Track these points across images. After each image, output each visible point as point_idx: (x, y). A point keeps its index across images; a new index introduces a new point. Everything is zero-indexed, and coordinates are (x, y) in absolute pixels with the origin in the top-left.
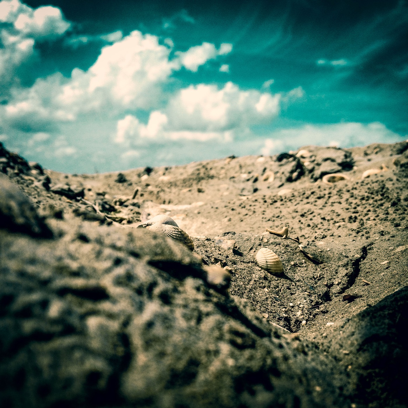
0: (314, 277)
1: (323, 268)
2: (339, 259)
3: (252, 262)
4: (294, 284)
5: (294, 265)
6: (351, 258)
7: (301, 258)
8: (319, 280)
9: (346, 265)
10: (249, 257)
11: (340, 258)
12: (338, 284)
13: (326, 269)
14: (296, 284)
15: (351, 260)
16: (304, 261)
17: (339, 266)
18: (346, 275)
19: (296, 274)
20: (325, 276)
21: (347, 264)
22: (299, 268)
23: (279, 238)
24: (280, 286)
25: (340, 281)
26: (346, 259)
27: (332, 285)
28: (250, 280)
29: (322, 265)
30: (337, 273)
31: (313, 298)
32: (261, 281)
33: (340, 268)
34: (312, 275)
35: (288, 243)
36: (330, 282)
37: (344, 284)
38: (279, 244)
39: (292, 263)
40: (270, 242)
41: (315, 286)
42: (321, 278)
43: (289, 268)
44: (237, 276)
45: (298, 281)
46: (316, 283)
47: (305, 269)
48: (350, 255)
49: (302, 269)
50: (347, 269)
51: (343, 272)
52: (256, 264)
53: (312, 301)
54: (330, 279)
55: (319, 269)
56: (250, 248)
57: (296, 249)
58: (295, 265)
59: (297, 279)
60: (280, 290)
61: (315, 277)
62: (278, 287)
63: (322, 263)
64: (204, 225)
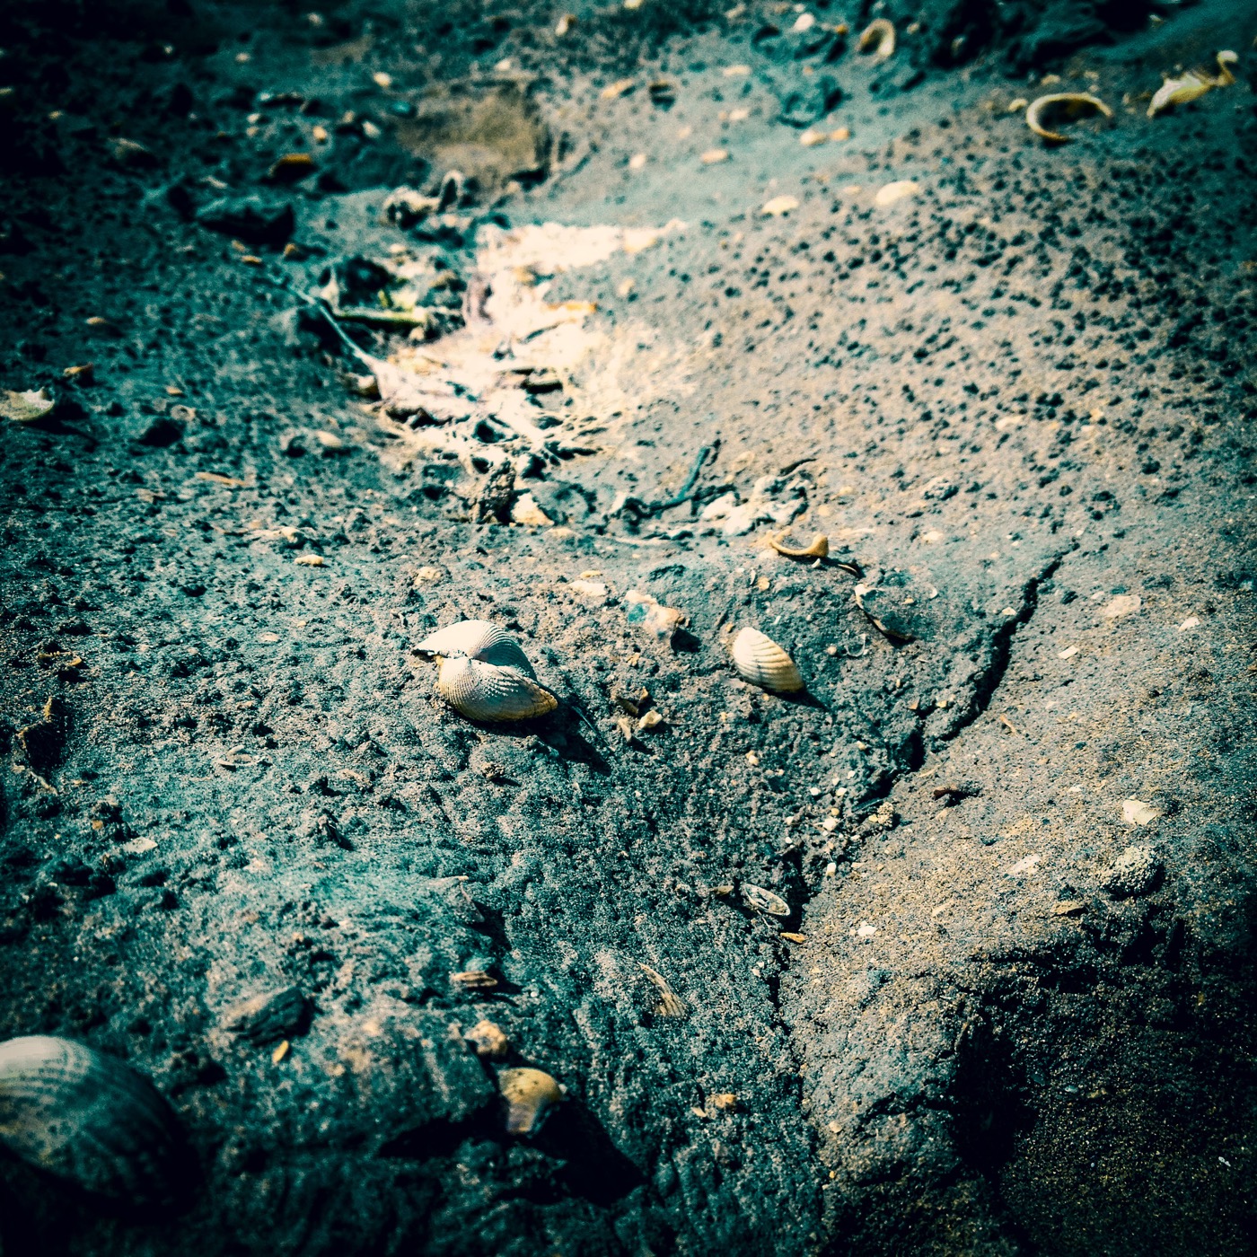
0: (885, 689)
1: (914, 657)
2: (959, 626)
3: (722, 667)
4: (829, 719)
5: (836, 655)
6: (989, 620)
7: (857, 629)
8: (898, 696)
9: (972, 647)
10: (715, 650)
11: (961, 621)
12: (947, 709)
13: (920, 658)
14: (834, 717)
15: (992, 627)
16: (864, 636)
17: (956, 650)
18: (971, 678)
19: (839, 685)
20: (915, 682)
21: (979, 642)
22: (849, 662)
23: (803, 567)
24: (791, 734)
25: (951, 699)
26: (977, 625)
27: (932, 708)
28: (710, 737)
29: (911, 648)
30: (947, 670)
31: (874, 760)
32: (741, 730)
33: (959, 655)
34: (881, 684)
35: (828, 584)
36: (925, 702)
37: (960, 710)
38: (801, 592)
39: (832, 650)
40: (778, 587)
41: (886, 716)
42: (905, 689)
43: (820, 666)
44: (676, 733)
45: (843, 707)
46: (890, 707)
47: (867, 662)
48: (991, 607)
49: (858, 665)
50: (974, 659)
51: (965, 667)
52: (733, 668)
53: (872, 770)
54: (928, 692)
55: (901, 661)
56: (719, 618)
57: (846, 600)
58: (840, 654)
59: (840, 703)
60: (791, 746)
61: (890, 687)
62: (785, 737)
63: (911, 640)
64: (644, 353)
